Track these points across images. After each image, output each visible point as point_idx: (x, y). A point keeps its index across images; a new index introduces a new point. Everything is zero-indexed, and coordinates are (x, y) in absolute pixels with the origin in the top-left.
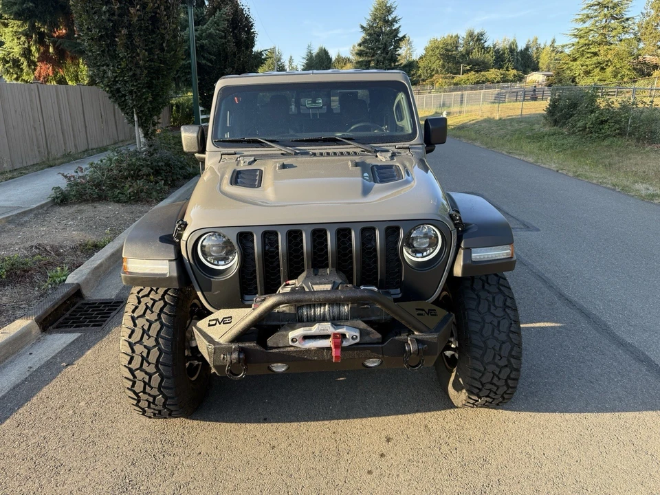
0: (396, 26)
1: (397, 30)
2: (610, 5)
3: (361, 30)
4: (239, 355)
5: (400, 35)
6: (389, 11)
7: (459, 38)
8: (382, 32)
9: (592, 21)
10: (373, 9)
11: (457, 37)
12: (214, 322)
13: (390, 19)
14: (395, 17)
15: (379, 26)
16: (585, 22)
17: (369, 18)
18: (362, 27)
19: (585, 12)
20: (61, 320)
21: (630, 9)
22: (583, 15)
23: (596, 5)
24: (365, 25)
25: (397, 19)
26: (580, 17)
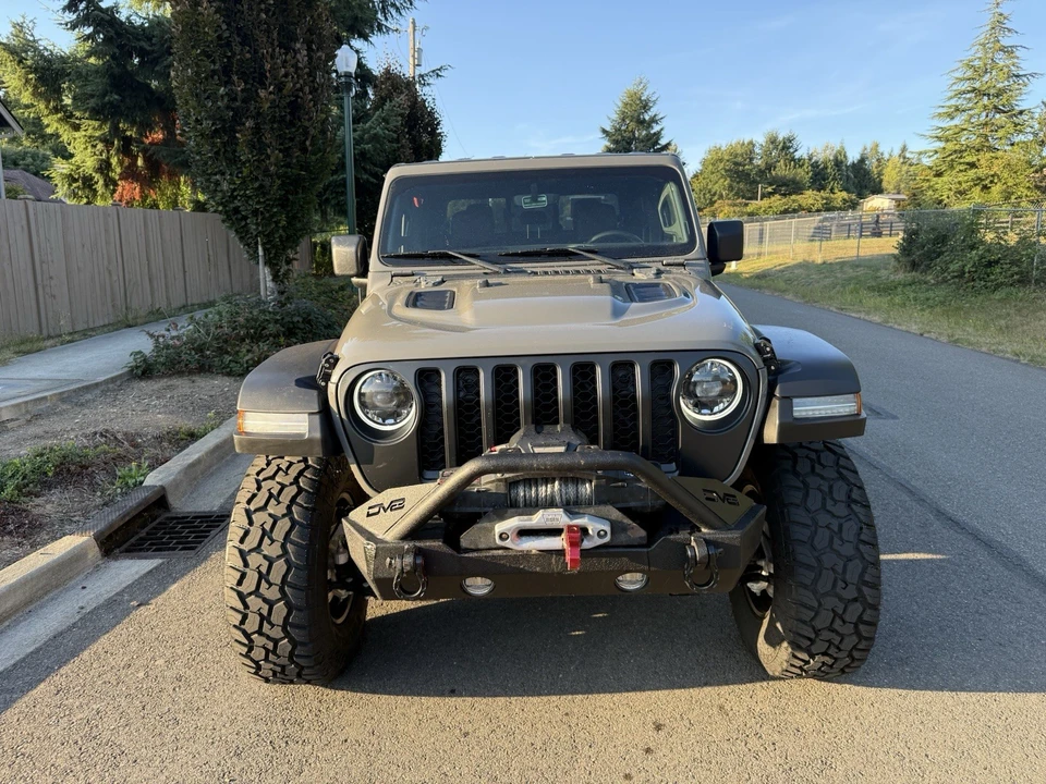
0: (656, 128)
1: (658, 135)
2: (992, 91)
3: (601, 135)
4: (415, 558)
5: (663, 142)
6: (645, 106)
7: (754, 146)
8: (634, 138)
9: (965, 116)
10: (620, 104)
11: (751, 143)
12: (376, 510)
13: (647, 118)
14: (655, 115)
15: (630, 129)
16: (953, 118)
17: (615, 117)
18: (604, 131)
19: (953, 102)
20: (133, 540)
21: (1024, 97)
22: (950, 107)
23: (969, 92)
24: (608, 129)
25: (657, 118)
26: (945, 110)
